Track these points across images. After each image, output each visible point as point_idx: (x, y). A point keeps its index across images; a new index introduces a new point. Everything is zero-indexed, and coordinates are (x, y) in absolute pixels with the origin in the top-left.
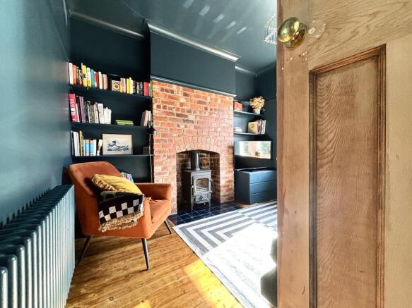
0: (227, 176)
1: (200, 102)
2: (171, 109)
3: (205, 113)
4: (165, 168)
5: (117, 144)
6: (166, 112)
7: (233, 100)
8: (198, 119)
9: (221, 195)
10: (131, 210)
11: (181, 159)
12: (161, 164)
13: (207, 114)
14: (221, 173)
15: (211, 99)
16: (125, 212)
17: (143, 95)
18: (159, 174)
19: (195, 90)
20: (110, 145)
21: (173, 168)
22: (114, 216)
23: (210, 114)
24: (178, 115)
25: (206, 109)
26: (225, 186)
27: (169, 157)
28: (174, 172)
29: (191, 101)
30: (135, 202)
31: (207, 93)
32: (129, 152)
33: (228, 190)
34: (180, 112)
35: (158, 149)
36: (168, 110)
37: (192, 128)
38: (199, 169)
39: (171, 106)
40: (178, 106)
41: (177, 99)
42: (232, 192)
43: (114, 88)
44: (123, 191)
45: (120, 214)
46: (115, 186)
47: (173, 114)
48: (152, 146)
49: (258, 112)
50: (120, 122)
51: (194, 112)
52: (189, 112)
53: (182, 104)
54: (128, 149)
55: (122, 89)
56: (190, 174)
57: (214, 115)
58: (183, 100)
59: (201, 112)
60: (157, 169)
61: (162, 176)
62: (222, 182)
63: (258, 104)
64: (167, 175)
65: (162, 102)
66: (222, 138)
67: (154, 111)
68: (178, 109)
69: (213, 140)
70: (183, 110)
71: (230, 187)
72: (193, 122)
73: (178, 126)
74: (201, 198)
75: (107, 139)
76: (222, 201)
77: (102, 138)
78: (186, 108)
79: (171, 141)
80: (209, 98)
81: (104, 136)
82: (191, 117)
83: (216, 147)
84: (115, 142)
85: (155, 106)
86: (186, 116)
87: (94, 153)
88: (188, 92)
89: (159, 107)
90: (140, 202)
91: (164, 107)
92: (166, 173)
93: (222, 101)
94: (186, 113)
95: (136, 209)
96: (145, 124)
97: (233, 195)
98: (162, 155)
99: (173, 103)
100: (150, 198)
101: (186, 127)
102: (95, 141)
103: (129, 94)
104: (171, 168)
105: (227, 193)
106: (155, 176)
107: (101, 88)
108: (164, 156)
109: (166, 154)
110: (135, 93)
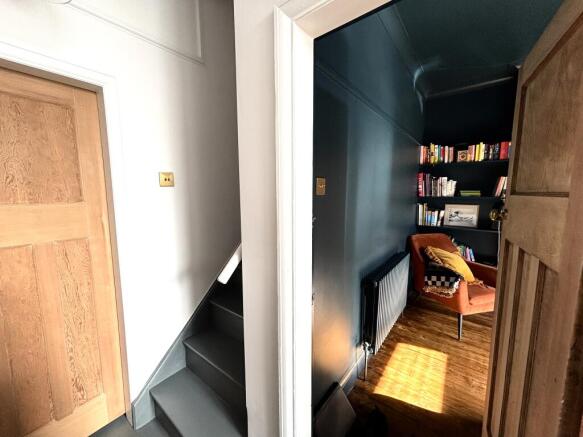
5: (459, 215)
10: (447, 284)
16: (443, 284)
17: (498, 158)
20: (451, 215)
22: (434, 283)
30: (452, 279)
32: (473, 225)
43: (460, 158)
44: (447, 266)
45: (439, 283)
46: (442, 260)
50: (464, 193)
54: (471, 221)
55: (470, 157)
75: (451, 209)
77: (444, 209)
81: (447, 206)
84: (457, 213)
87: (435, 222)
90: (456, 280)
95: (451, 285)
96: (498, 193)
102: (436, 212)
103: (478, 161)
107: (446, 161)
110: (487, 159)
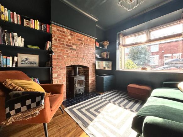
0: (92, 78)
1: (79, 40)
2: (63, 41)
3: (82, 46)
4: (59, 75)
5: (28, 60)
6: (59, 43)
7: (95, 40)
8: (78, 48)
9: (90, 88)
10: (34, 105)
11: (68, 70)
12: (57, 72)
13: (83, 46)
14: (89, 77)
15: (85, 39)
16: (29, 107)
17: (46, 31)
18: (56, 78)
19: (76, 33)
20: (23, 60)
21: (64, 75)
22: (18, 111)
23: (84, 46)
24: (67, 45)
25: (82, 44)
26: (91, 84)
27: (62, 69)
28: (65, 77)
29: (74, 38)
30: (38, 99)
31: (82, 35)
32: (37, 65)
33: (93, 86)
34: (68, 44)
35: (55, 64)
36: (61, 42)
37: (75, 53)
38: (78, 75)
39: (63, 40)
40: (67, 41)
41: (66, 36)
42: (95, 86)
45: (24, 109)
47: (64, 44)
48: (51, 62)
49: (106, 48)
50: (30, 47)
51: (76, 45)
52: (73, 44)
53: (69, 40)
54: (36, 64)
55: (32, 26)
56: (73, 78)
57: (86, 47)
58: (70, 37)
59: (79, 45)
60: (54, 75)
61: (57, 79)
62: (90, 82)
63: (106, 44)
64: (61, 78)
65: (58, 37)
66: (90, 59)
67: (53, 41)
68: (67, 42)
69: (85, 60)
70: (70, 43)
71: (94, 84)
72: (75, 50)
73: (67, 51)
74: (79, 91)
75: (21, 58)
76: (90, 91)
77: (17, 56)
78: (71, 42)
79: (63, 59)
80: (83, 38)
81: (19, 55)
82: (74, 47)
83: (87, 64)
85: (53, 39)
86: (71, 46)
88: (73, 34)
89: (56, 40)
90: (42, 99)
91: (59, 40)
92: (60, 77)
93: (90, 40)
94: (71, 45)
95: (39, 104)
96: (47, 49)
97: (95, 88)
98: (57, 67)
99: (64, 39)
100: (50, 93)
101: (71, 52)
102: (11, 58)
103: (37, 30)
104: (63, 75)
105: (92, 87)
106: (53, 80)
108: (59, 68)
109: (60, 67)
110: (41, 30)
